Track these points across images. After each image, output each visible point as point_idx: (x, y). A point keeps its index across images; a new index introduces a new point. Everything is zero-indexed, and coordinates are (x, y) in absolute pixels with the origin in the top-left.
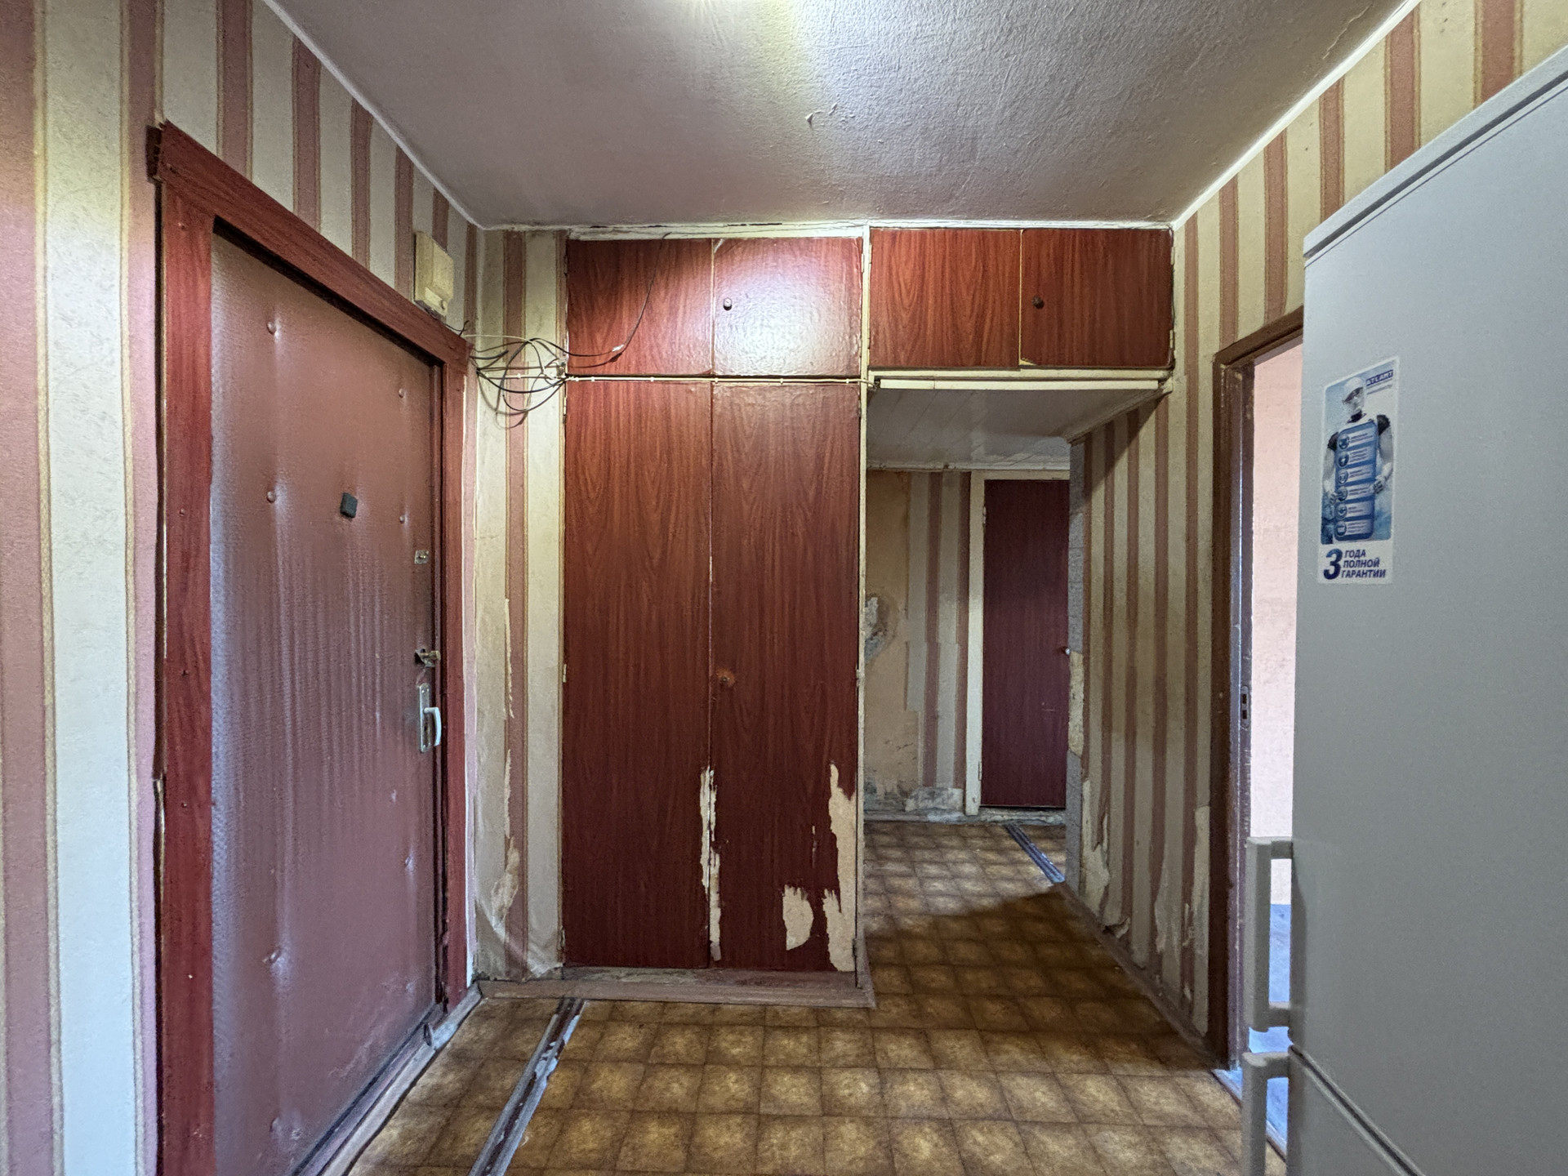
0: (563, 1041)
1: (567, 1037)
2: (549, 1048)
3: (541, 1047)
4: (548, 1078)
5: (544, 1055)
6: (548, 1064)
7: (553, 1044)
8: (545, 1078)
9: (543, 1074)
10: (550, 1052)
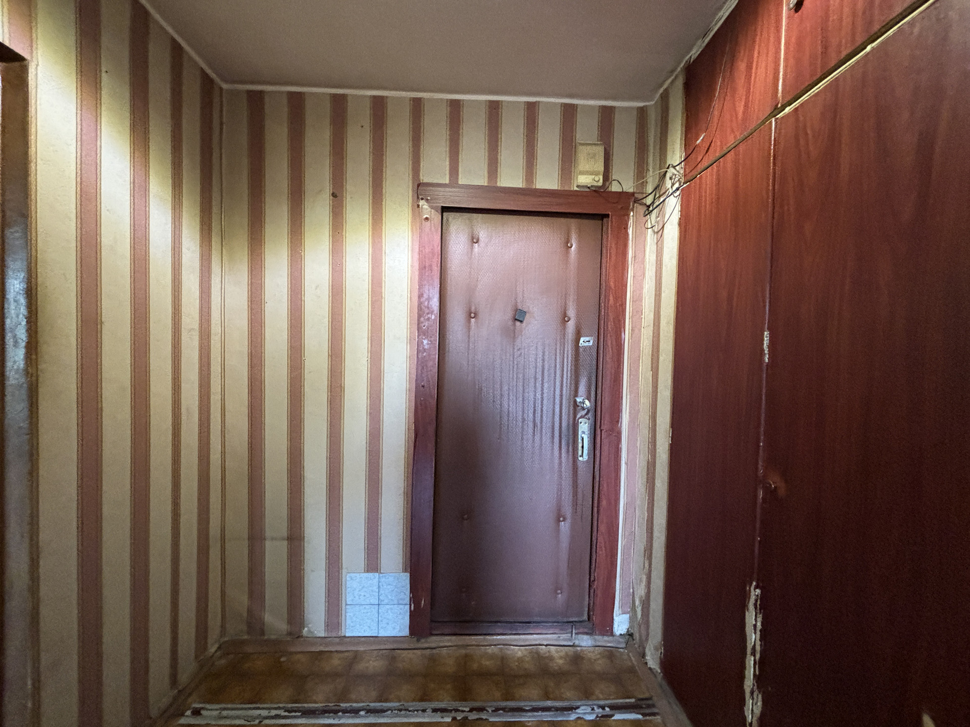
0: (613, 715)
1: (618, 716)
2: (603, 708)
3: (602, 703)
4: (579, 718)
5: (596, 708)
6: (589, 713)
7: (607, 709)
8: (578, 716)
9: (579, 713)
10: (600, 710)
